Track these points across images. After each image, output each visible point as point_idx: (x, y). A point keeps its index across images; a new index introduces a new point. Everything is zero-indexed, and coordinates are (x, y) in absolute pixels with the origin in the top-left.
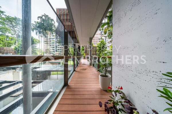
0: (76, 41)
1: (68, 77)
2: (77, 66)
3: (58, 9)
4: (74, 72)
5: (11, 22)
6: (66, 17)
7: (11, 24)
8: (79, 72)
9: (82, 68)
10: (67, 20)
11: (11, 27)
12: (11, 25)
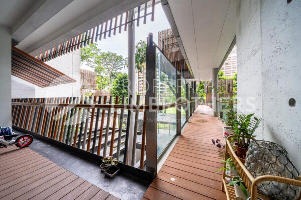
0: (189, 76)
1: (181, 126)
2: (191, 116)
3: (160, 33)
4: (187, 123)
5: (105, 59)
6: (172, 40)
7: (105, 61)
8: (194, 124)
9: (198, 119)
10: (173, 44)
11: (105, 65)
12: (105, 63)
